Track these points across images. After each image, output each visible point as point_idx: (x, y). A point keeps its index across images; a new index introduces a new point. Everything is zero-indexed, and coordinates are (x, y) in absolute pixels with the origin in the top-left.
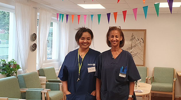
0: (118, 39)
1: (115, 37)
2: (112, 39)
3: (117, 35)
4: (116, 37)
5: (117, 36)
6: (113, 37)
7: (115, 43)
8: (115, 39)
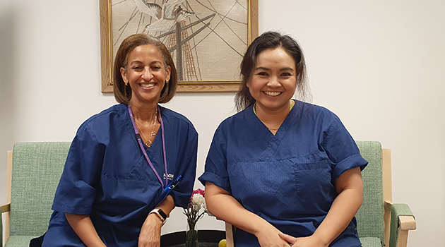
0: (159, 73)
1: (147, 68)
2: (135, 74)
3: (155, 62)
4: (153, 67)
5: (157, 65)
6: (140, 67)
7: (149, 91)
8: (147, 73)
